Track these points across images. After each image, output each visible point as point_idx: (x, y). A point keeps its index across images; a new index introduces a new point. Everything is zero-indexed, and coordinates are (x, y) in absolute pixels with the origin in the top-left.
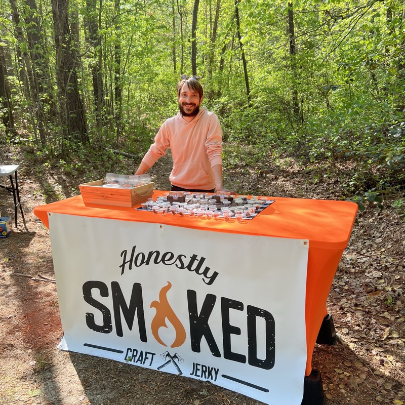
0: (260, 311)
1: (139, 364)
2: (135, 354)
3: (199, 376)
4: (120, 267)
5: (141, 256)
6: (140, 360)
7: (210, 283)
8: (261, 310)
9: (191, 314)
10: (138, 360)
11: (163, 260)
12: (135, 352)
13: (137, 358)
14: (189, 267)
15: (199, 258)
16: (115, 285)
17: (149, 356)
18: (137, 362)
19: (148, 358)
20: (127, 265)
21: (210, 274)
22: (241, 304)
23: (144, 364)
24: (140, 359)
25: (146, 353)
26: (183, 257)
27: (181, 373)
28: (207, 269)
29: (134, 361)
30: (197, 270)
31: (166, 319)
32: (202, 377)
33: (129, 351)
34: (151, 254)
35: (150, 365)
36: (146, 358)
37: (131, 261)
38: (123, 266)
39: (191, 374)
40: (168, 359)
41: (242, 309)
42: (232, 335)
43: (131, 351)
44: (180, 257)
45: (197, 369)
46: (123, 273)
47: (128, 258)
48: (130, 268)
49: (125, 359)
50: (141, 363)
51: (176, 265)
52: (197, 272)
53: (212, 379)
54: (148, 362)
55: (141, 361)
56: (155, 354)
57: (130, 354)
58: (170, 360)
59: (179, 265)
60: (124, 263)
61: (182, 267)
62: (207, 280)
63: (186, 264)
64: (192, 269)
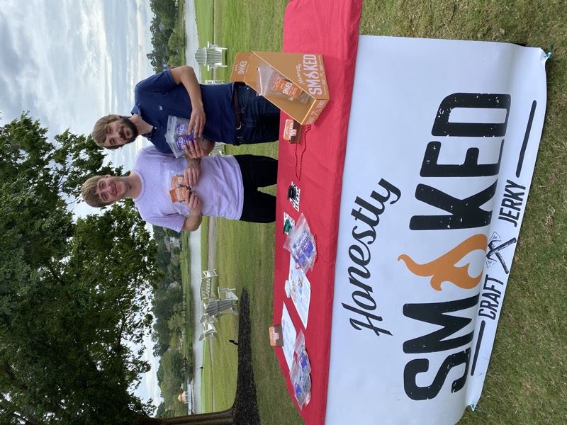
0: (441, 115)
1: (500, 300)
2: (487, 304)
3: (518, 214)
4: (378, 335)
5: (357, 297)
6: (496, 298)
7: (398, 192)
8: (438, 114)
9: (449, 226)
10: (495, 300)
11: (363, 263)
12: (484, 304)
13: (493, 302)
14: (373, 223)
15: (357, 207)
16: (410, 346)
17: (490, 284)
18: (498, 303)
19: (493, 286)
20: (375, 323)
21: (383, 192)
22: (431, 145)
23: (500, 293)
24: (494, 297)
25: (485, 288)
26: (357, 232)
27: (515, 239)
28: (375, 195)
29: (497, 306)
30: (377, 212)
31: (456, 265)
32: (519, 210)
33: (481, 312)
34: (353, 281)
35: (502, 284)
36: (492, 288)
37: (368, 315)
38: (377, 330)
39: (516, 226)
40: (493, 256)
41: (438, 145)
42: (480, 162)
43: (483, 310)
44: (357, 236)
45: (509, 215)
46: (388, 333)
47: (363, 319)
48: (380, 319)
49: (494, 318)
50: (499, 297)
51: (370, 243)
52: (381, 211)
53: (523, 194)
54: (498, 287)
55: (496, 296)
56: (487, 276)
57: (487, 311)
58: (496, 254)
59: (370, 238)
60: (371, 327)
61: (373, 234)
62: (393, 196)
63: (367, 228)
64: (375, 219)
